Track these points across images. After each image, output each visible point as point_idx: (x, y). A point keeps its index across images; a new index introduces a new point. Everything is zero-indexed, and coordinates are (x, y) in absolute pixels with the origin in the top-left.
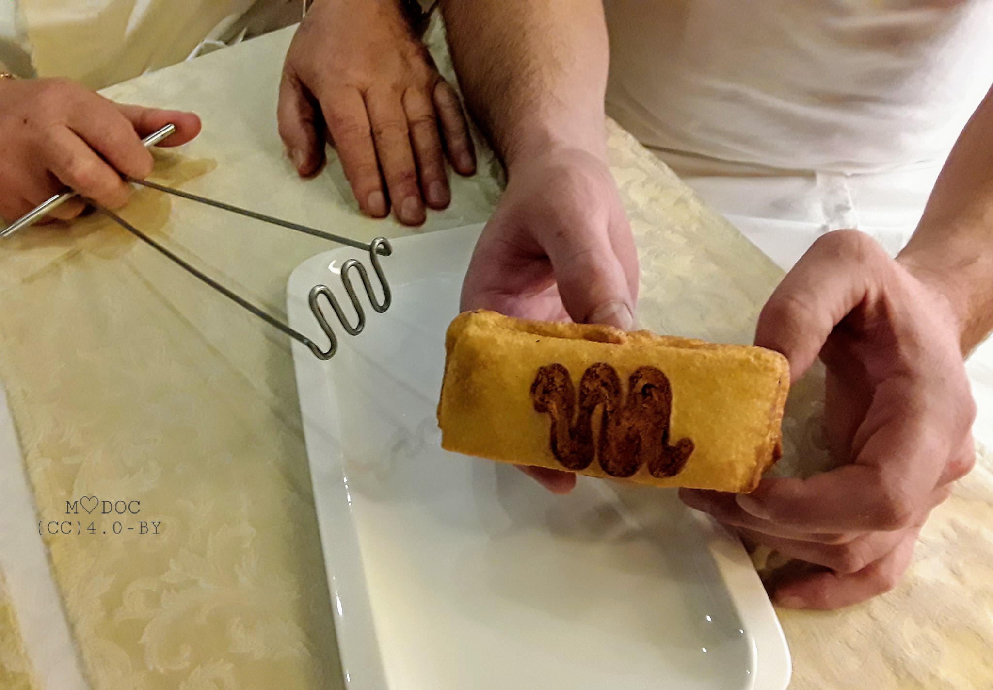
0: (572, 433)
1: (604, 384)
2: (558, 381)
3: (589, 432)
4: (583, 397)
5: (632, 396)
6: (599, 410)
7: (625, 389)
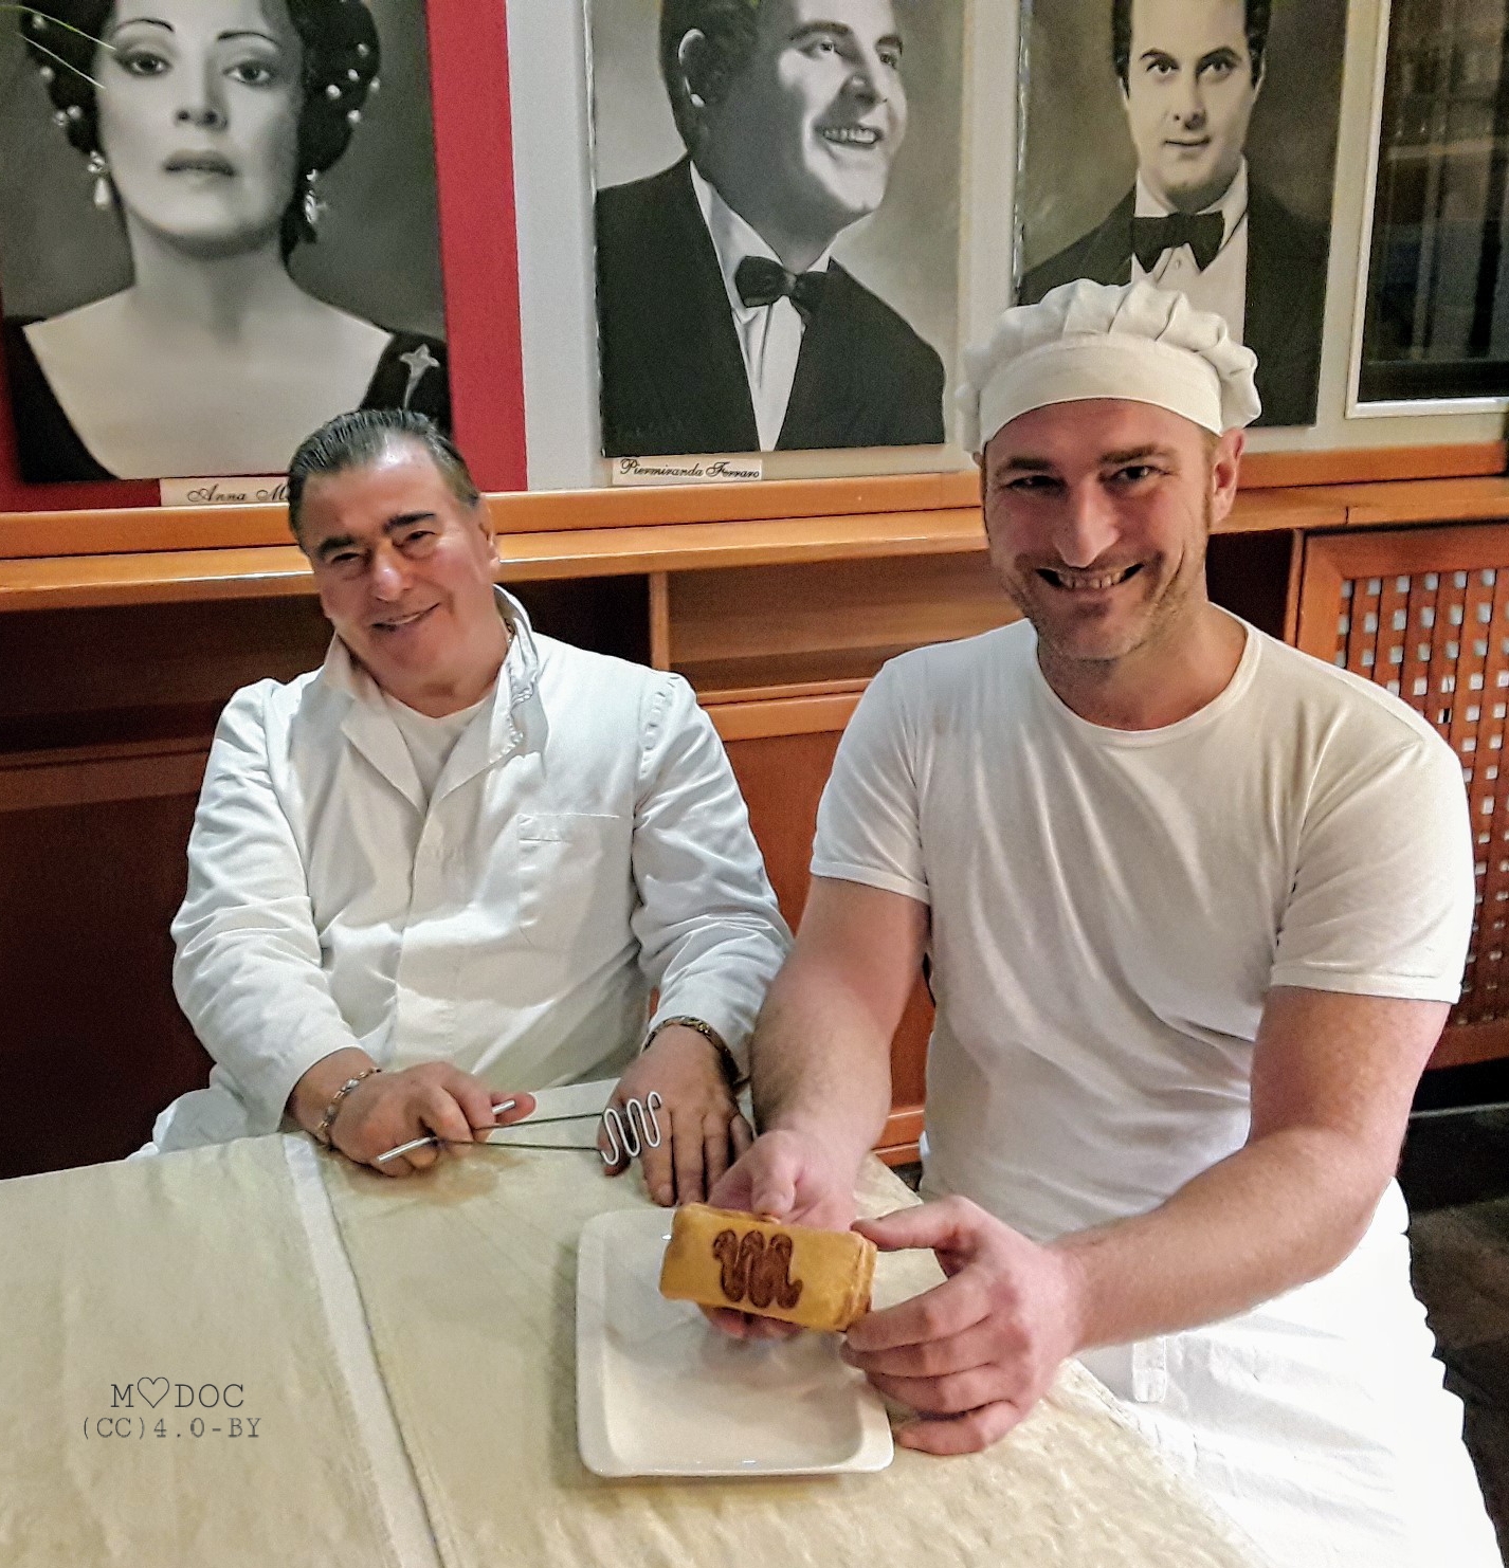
0: (734, 1273)
1: (756, 1243)
2: (730, 1238)
3: (743, 1273)
4: (742, 1249)
5: (770, 1250)
6: (749, 1258)
7: (767, 1246)
